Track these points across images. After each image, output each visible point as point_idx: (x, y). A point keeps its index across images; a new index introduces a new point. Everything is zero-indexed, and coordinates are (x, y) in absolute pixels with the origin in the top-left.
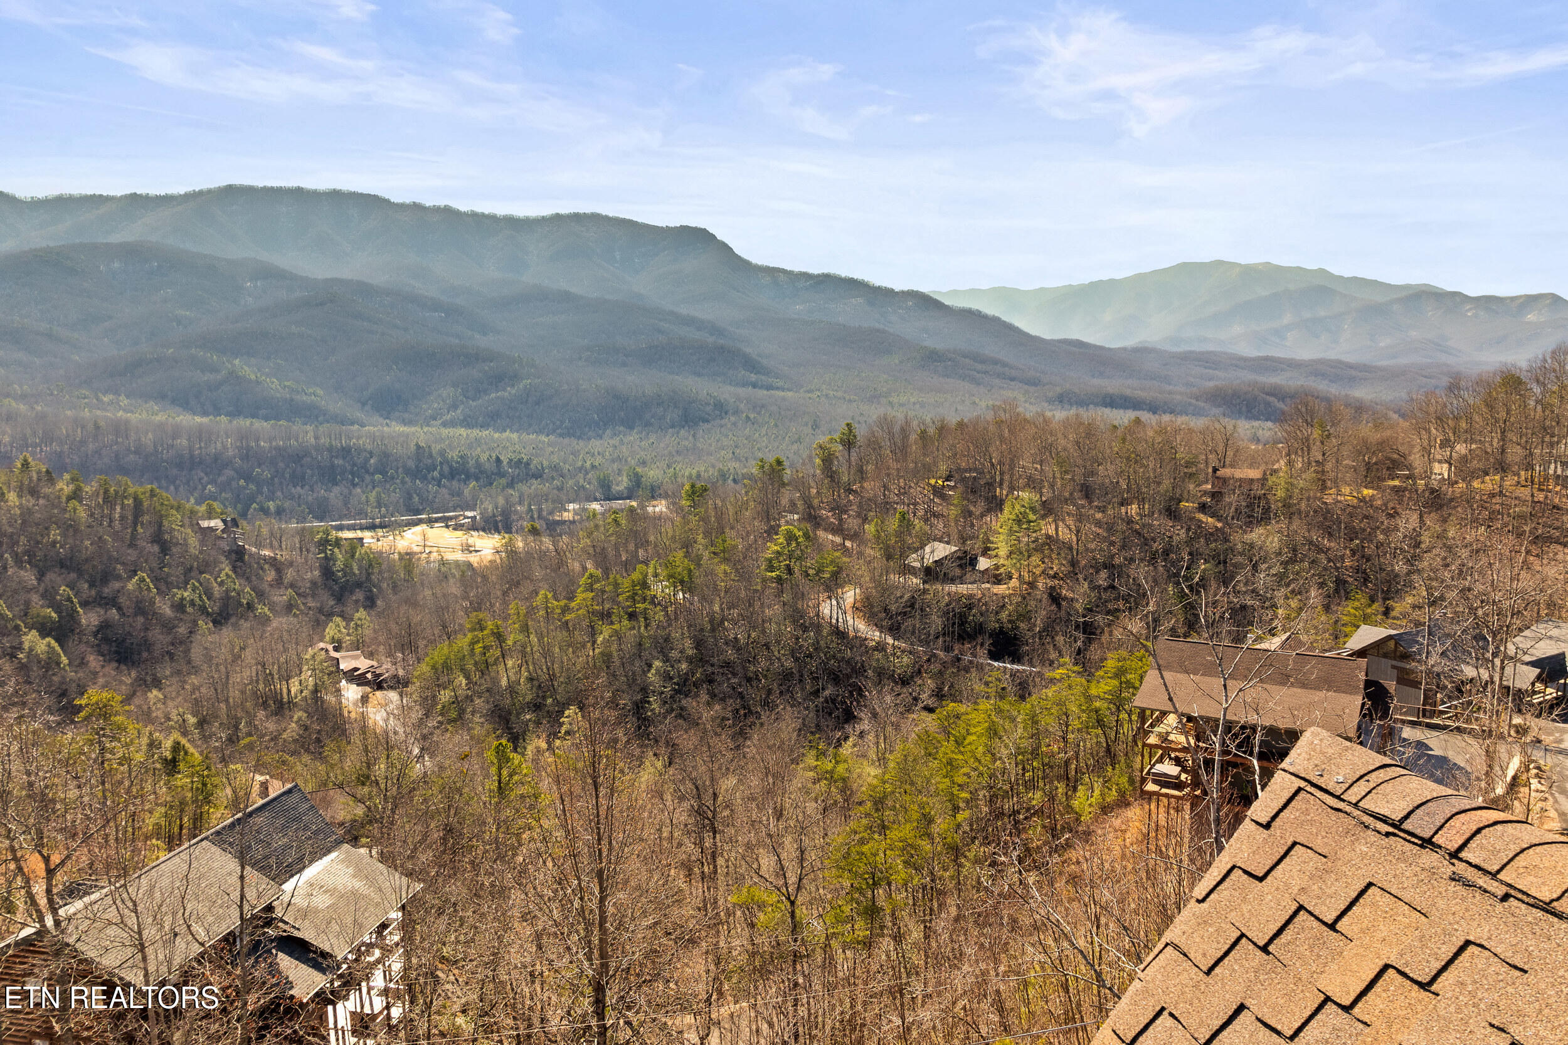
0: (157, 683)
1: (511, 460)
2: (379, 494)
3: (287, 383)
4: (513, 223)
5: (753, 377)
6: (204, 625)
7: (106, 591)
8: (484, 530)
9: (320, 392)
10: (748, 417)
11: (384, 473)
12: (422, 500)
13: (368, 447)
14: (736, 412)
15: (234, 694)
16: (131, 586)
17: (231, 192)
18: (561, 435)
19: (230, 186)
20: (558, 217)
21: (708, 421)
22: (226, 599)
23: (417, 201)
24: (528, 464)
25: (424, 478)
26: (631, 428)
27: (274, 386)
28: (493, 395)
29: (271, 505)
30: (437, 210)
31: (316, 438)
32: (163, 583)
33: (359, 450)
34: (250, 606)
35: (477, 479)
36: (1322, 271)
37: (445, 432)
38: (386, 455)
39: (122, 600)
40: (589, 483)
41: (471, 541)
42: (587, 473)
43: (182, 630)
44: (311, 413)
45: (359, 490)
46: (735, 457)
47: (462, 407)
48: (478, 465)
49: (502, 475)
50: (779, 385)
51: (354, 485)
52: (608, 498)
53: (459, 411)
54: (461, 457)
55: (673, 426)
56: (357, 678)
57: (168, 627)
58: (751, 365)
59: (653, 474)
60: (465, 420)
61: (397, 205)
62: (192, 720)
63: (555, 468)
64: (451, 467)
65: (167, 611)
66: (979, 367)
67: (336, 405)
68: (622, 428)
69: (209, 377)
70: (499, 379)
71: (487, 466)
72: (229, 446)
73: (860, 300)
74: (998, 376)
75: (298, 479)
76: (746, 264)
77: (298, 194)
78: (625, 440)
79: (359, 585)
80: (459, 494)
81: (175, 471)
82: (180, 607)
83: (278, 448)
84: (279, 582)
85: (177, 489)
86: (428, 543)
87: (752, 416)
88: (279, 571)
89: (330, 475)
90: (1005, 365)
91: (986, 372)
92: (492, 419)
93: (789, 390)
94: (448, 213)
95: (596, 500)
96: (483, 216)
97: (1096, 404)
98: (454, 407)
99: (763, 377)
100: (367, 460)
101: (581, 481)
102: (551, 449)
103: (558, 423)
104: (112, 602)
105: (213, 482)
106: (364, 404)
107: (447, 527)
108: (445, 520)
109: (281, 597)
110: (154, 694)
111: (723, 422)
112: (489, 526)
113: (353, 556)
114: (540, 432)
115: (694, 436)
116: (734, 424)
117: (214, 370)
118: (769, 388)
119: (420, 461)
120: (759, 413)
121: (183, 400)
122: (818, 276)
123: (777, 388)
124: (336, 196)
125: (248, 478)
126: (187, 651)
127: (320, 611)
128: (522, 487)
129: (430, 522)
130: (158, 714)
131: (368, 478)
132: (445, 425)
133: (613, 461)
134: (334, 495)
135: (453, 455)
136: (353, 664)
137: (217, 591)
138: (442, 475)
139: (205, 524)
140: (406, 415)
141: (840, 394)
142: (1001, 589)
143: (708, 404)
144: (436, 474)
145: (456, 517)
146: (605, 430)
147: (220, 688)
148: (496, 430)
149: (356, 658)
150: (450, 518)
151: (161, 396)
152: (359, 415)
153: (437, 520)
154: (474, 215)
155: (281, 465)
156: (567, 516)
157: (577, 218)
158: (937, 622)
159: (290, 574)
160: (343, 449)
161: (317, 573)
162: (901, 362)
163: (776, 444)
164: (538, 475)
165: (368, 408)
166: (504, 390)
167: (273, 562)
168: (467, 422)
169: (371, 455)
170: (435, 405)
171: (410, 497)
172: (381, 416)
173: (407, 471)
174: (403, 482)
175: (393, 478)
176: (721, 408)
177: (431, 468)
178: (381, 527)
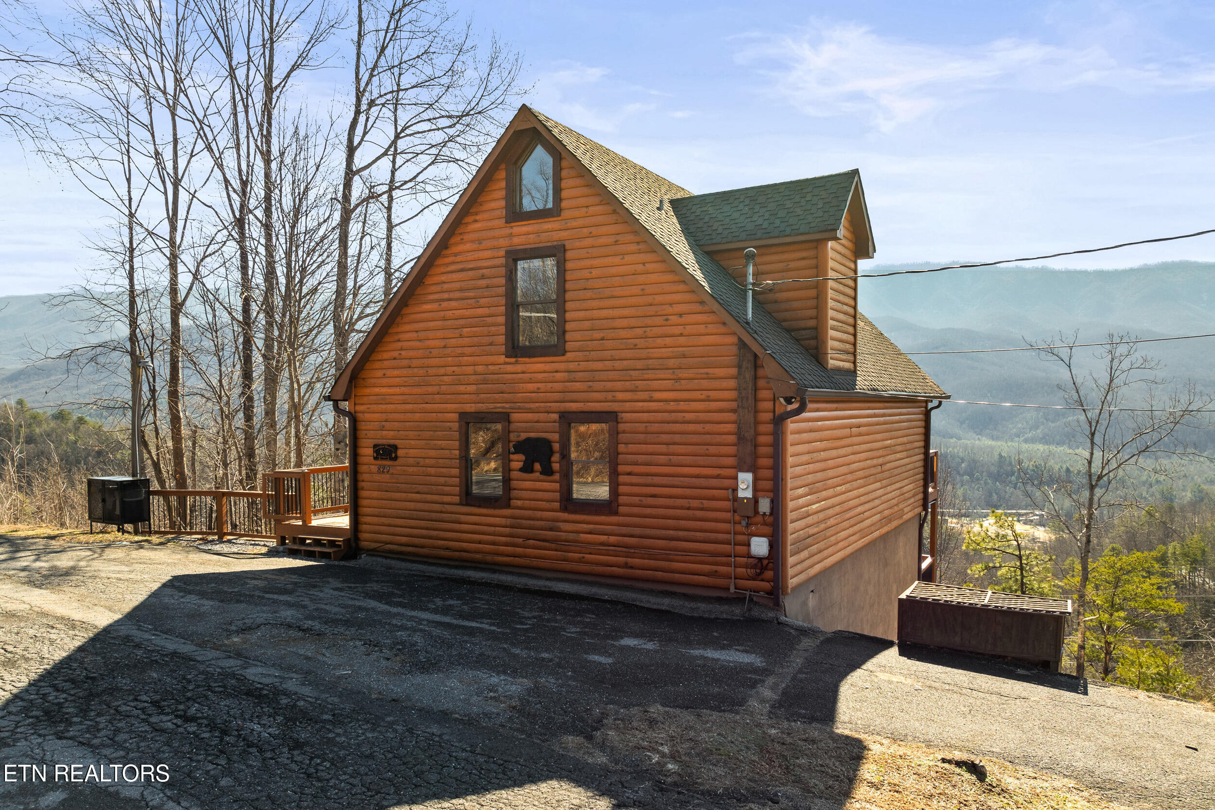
1: (1079, 470)
11: (971, 475)
12: (1000, 498)
13: (961, 454)
25: (1003, 482)
28: (1070, 419)
33: (954, 457)
37: (1025, 446)
38: (974, 461)
41: (1037, 534)
45: (950, 486)
47: (1042, 427)
48: (1051, 473)
53: (1039, 431)
54: (1036, 466)
60: (1044, 437)
64: (1027, 474)
71: (1058, 474)
80: (1031, 496)
92: (1067, 438)
94: (1044, 272)
96: (1075, 272)
98: (1036, 427)
100: (959, 465)
106: (963, 424)
107: (1019, 521)
108: (1018, 515)
119: (1001, 467)
131: (958, 478)
132: (1026, 441)
135: (1029, 464)
138: (1018, 479)
140: (995, 433)
144: (1013, 478)
145: (1027, 514)
150: (1022, 515)
152: (958, 431)
165: (965, 426)
168: (1045, 440)
169: (963, 460)
170: (1020, 425)
171: (991, 495)
172: (975, 432)
173: (990, 475)
174: (986, 483)
175: (978, 479)
177: (1009, 474)
178: (966, 516)
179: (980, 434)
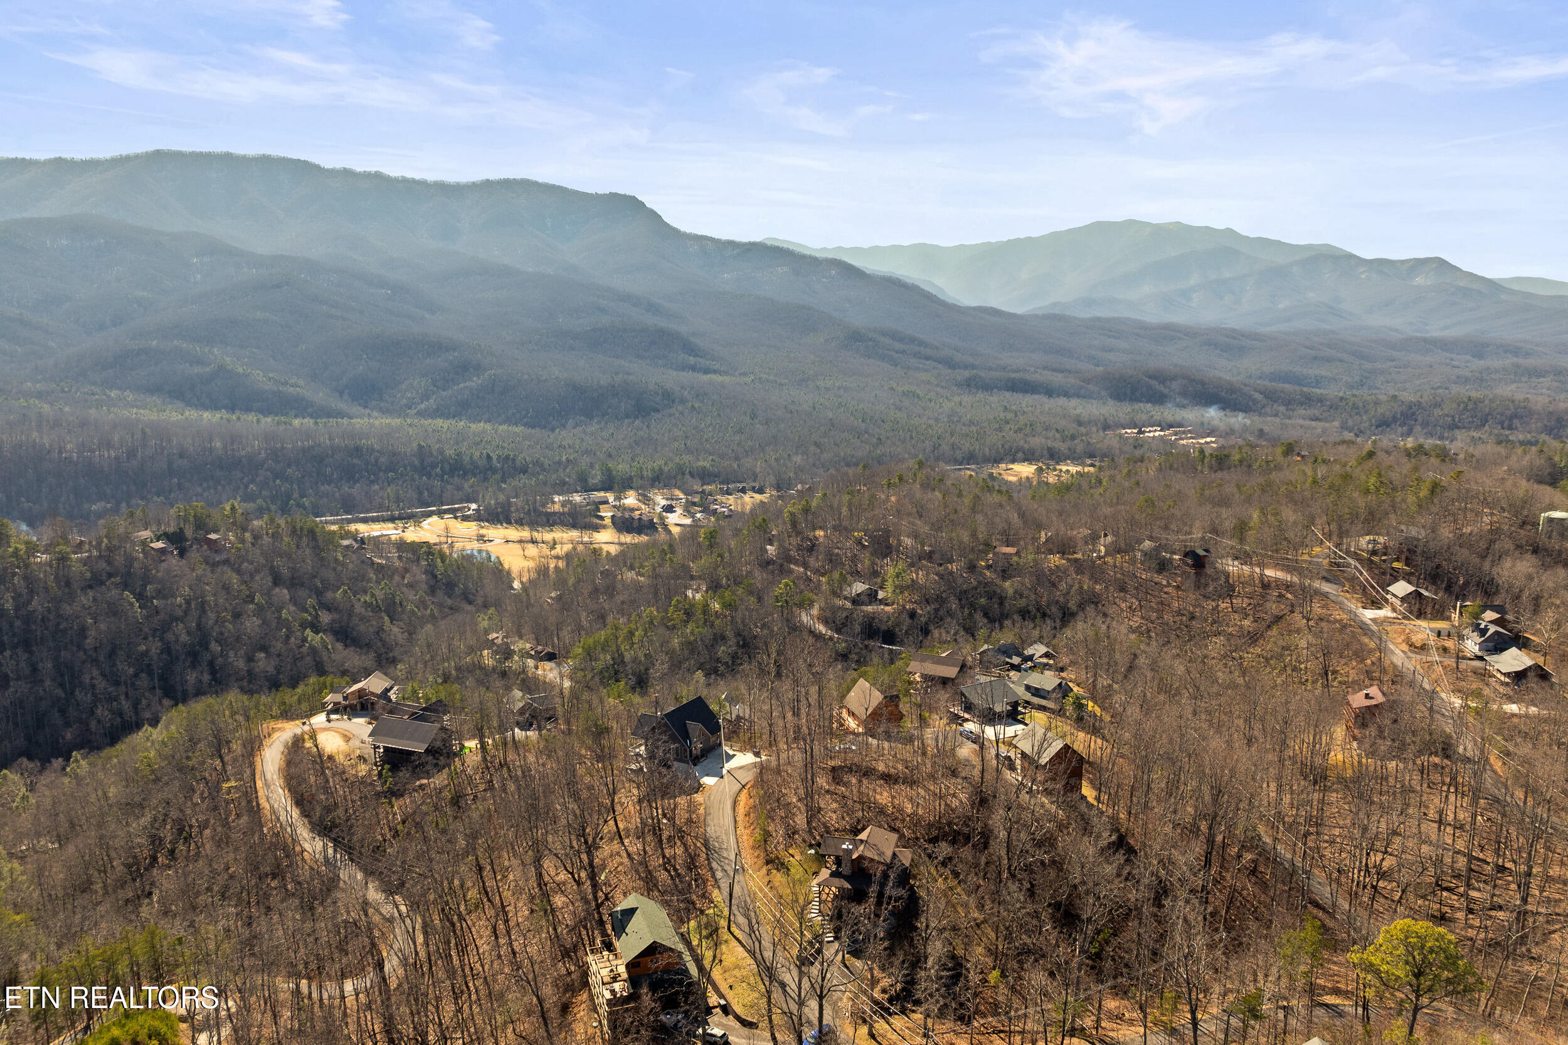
1: (499, 456)
2: (394, 489)
3: (271, 375)
4: (443, 189)
5: (692, 360)
8: (488, 521)
9: (301, 382)
10: (693, 406)
11: (394, 471)
12: (431, 494)
14: (683, 401)
17: (158, 156)
18: (530, 426)
19: (158, 151)
20: (488, 183)
21: (658, 411)
23: (347, 167)
24: (513, 459)
25: (429, 475)
26: (591, 418)
27: (260, 379)
28: (462, 385)
29: (306, 501)
30: (367, 176)
33: (371, 450)
35: (474, 475)
36: (1230, 231)
37: (427, 423)
40: (569, 477)
41: (483, 532)
42: (565, 468)
44: (300, 407)
45: (377, 487)
46: (688, 450)
47: (434, 397)
48: (473, 462)
49: (494, 471)
50: (717, 367)
51: (372, 482)
52: (587, 489)
53: (431, 401)
54: (457, 455)
55: (627, 416)
58: (690, 349)
59: (622, 467)
60: (440, 409)
61: (328, 170)
63: (537, 463)
64: (450, 463)
66: (898, 346)
67: (319, 396)
68: (582, 418)
69: (197, 369)
70: (464, 369)
71: (481, 462)
73: (785, 269)
74: (915, 355)
75: (324, 478)
76: (676, 231)
77: (227, 158)
78: (588, 431)
80: (459, 488)
81: (215, 473)
83: (301, 450)
85: (222, 487)
87: (697, 405)
89: (349, 474)
90: (921, 343)
91: (903, 352)
92: (461, 409)
93: (726, 373)
94: (379, 179)
95: (577, 492)
96: (414, 181)
97: (999, 389)
98: (426, 397)
99: (701, 360)
100: (378, 459)
101: (561, 475)
102: (528, 443)
103: (523, 412)
105: (252, 482)
106: (341, 393)
107: (456, 518)
108: (452, 511)
111: (671, 411)
112: (492, 517)
114: (507, 423)
115: (648, 427)
116: (682, 413)
118: (707, 371)
119: (422, 458)
120: (702, 402)
121: (181, 394)
122: (745, 244)
123: (715, 372)
124: (265, 161)
128: (513, 481)
129: (439, 514)
131: (381, 475)
132: (421, 414)
133: (584, 455)
134: (357, 490)
135: (448, 451)
138: (443, 471)
140: (384, 404)
141: (772, 377)
142: (888, 609)
143: (657, 394)
144: (438, 470)
145: (460, 509)
146: (567, 420)
148: (471, 421)
150: (456, 510)
151: (155, 389)
152: (342, 406)
153: (446, 512)
154: (405, 181)
156: (553, 508)
158: (857, 628)
162: (826, 341)
163: (721, 435)
164: (524, 470)
166: (471, 380)
168: (439, 412)
170: (409, 395)
171: (421, 493)
172: (361, 406)
173: (414, 469)
174: (413, 480)
175: (403, 475)
176: (668, 397)
177: (433, 466)
178: (400, 518)
179: (367, 407)
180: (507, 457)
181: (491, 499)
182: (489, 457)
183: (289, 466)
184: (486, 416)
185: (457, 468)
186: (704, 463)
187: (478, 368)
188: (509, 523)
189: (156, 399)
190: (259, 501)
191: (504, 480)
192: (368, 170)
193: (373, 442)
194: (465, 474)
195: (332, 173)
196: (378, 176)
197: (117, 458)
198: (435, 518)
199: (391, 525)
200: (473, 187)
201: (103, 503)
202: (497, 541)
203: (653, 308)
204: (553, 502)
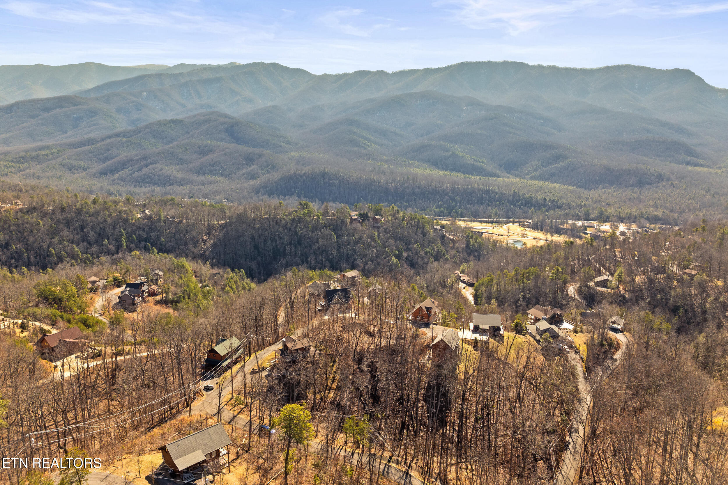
0: (419, 275)
1: (550, 200)
2: (496, 210)
3: (473, 157)
4: (584, 71)
6: (432, 259)
7: (409, 247)
8: (532, 228)
9: (486, 161)
10: (672, 183)
11: (500, 201)
12: (512, 213)
13: (496, 190)
14: (668, 180)
15: (435, 281)
16: (415, 246)
17: (463, 65)
18: (579, 187)
19: (462, 62)
21: (651, 184)
22: (438, 252)
23: (541, 64)
24: (557, 202)
25: (515, 205)
26: (612, 185)
27: (468, 159)
28: (553, 166)
29: (459, 211)
30: (549, 67)
31: (478, 186)
32: (423, 246)
33: (493, 191)
34: (444, 255)
35: (535, 207)
37: (530, 182)
38: (502, 194)
39: (413, 250)
40: (581, 213)
41: (526, 232)
42: (581, 208)
43: (426, 260)
44: (479, 171)
45: (490, 208)
46: (654, 206)
47: (540, 170)
48: (537, 201)
49: (545, 206)
51: (489, 206)
52: (587, 220)
53: (538, 172)
54: (530, 197)
55: (632, 186)
56: (464, 282)
57: (423, 258)
58: (690, 152)
59: (610, 211)
60: (540, 176)
61: (531, 66)
62: (425, 285)
63: (568, 204)
64: (526, 201)
65: (423, 254)
67: (489, 168)
68: (607, 185)
69: (446, 154)
70: (557, 158)
71: (541, 201)
72: (447, 186)
75: (470, 202)
77: (489, 64)
78: (607, 191)
79: (476, 251)
80: (527, 212)
81: (430, 196)
82: (426, 253)
83: (464, 189)
84: (453, 248)
85: (430, 202)
86: (510, 232)
88: (454, 243)
89: (481, 201)
92: (551, 177)
94: (554, 69)
95: (581, 220)
96: (571, 69)
98: (536, 170)
99: (694, 159)
100: (495, 196)
101: (577, 211)
102: (570, 194)
103: (579, 180)
104: (411, 250)
105: (441, 200)
106: (501, 166)
107: (520, 225)
108: (519, 222)
109: (452, 252)
110: (418, 277)
111: (659, 185)
112: (535, 227)
113: (476, 241)
114: (568, 184)
115: (640, 191)
116: (664, 186)
117: (447, 150)
119: (514, 198)
121: (436, 163)
124: (505, 64)
125: (453, 199)
126: (426, 266)
127: (463, 258)
128: (552, 212)
129: (514, 222)
130: (418, 282)
131: (494, 203)
132: (532, 178)
133: (596, 202)
134: (481, 208)
135: (527, 196)
136: (464, 278)
137: (436, 249)
138: (522, 204)
139: (435, 227)
140: (517, 172)
143: (654, 175)
144: (519, 203)
145: (523, 222)
146: (600, 185)
147: (433, 279)
148: (552, 182)
149: (465, 276)
150: (521, 222)
151: (428, 161)
152: (498, 172)
153: (516, 222)
155: (465, 196)
156: (566, 226)
157: (618, 68)
159: (457, 245)
160: (487, 190)
161: (464, 246)
164: (560, 207)
165: (502, 168)
166: (559, 163)
167: (452, 240)
168: (540, 178)
169: (497, 193)
170: (529, 169)
171: (508, 212)
172: (507, 172)
173: (509, 202)
174: (506, 206)
175: (503, 204)
176: (660, 177)
177: (518, 201)
178: (496, 222)
179: (509, 173)
180: (554, 200)
181: (538, 219)
182: (545, 199)
183: (457, 196)
184: (561, 181)
185: (528, 203)
186: (659, 213)
187: (565, 158)
188: (542, 230)
189: (425, 165)
190: (442, 209)
191: (547, 211)
192: (549, 65)
193: (495, 188)
194: (531, 206)
195: (533, 67)
196: (554, 67)
197: (397, 187)
198: (511, 224)
199: (490, 225)
200: (600, 70)
201: (387, 203)
202: (531, 238)
203: (681, 130)
204: (567, 223)
